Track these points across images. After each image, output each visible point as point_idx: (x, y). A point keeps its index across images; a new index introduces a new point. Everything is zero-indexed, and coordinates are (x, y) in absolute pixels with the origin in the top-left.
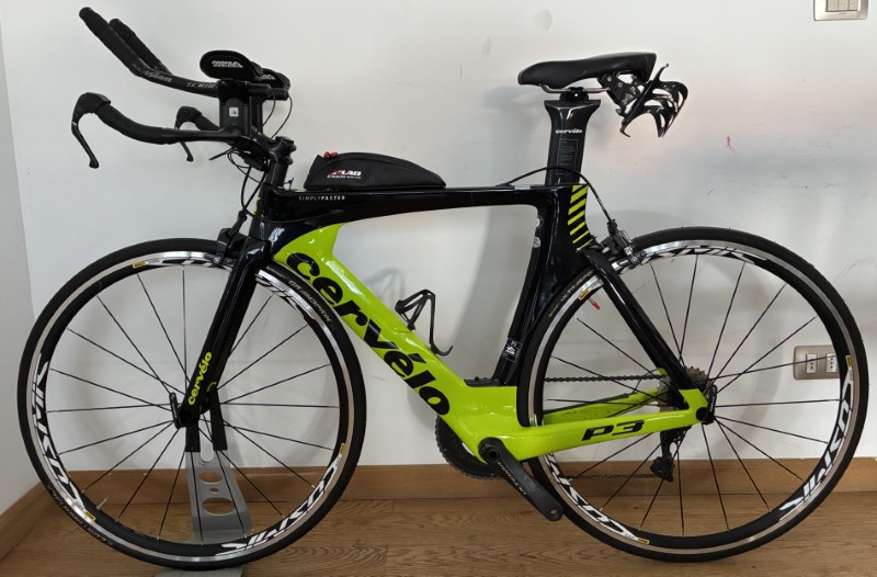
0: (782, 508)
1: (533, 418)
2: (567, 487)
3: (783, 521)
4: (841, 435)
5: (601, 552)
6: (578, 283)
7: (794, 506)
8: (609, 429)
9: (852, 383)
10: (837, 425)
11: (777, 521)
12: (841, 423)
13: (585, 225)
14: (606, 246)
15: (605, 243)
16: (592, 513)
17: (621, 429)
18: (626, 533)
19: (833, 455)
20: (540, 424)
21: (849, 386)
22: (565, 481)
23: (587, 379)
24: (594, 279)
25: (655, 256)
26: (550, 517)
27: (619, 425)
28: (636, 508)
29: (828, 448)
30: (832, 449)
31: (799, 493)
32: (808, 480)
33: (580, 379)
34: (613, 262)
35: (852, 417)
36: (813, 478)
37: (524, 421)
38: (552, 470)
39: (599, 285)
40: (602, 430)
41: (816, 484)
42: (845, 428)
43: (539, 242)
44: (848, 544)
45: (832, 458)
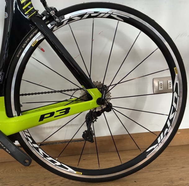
0: (147, 151)
1: (14, 113)
2: (37, 149)
3: (149, 157)
4: (174, 110)
5: (61, 181)
6: (30, 37)
7: (153, 149)
8: (52, 114)
9: (178, 82)
10: (172, 105)
11: (146, 157)
12: (174, 104)
13: (31, 4)
14: (44, 16)
15: (43, 15)
16: (51, 161)
17: (58, 114)
18: (70, 169)
19: (171, 121)
20: (19, 115)
21: (177, 84)
22: (36, 146)
23: (49, 92)
24: (39, 34)
25: (70, 20)
26: (24, 164)
27: (57, 111)
28: (84, 160)
29: (168, 118)
30: (170, 118)
31: (156, 142)
32: (160, 135)
33: (45, 93)
34: (48, 24)
35: (180, 100)
36: (162, 133)
37: (9, 114)
38: (28, 140)
39: (42, 38)
40: (49, 115)
41: (164, 137)
42: (177, 106)
43: (7, 15)
44: (183, 167)
45: (171, 123)
